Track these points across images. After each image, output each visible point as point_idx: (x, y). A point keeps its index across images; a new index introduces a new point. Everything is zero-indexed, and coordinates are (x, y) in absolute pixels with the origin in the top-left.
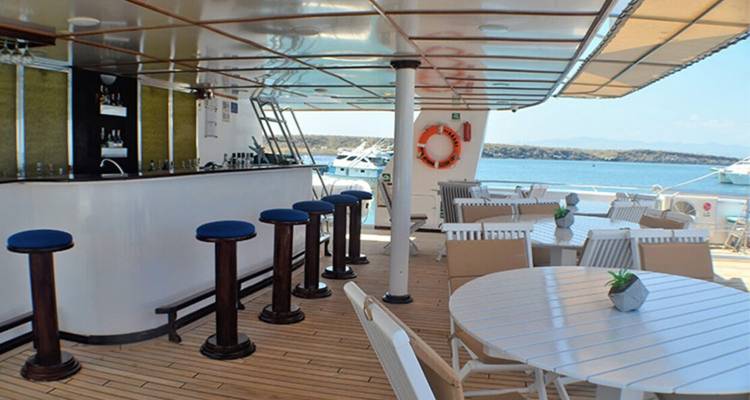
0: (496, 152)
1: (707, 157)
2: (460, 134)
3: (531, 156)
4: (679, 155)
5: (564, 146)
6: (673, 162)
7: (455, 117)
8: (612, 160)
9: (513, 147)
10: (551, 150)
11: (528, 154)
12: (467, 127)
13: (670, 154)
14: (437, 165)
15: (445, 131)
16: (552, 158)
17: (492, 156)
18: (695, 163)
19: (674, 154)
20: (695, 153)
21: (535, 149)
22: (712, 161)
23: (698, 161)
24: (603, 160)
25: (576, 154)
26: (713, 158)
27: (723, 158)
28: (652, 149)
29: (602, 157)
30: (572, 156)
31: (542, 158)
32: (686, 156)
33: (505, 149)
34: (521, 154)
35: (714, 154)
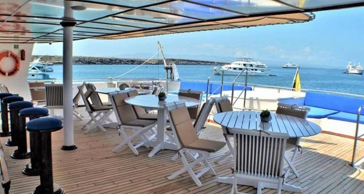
0: (97, 61)
1: (200, 61)
2: (19, 56)
3: (115, 63)
4: (187, 61)
5: (132, 58)
6: (184, 64)
7: (16, 47)
8: (155, 64)
9: (106, 59)
10: (125, 60)
11: (114, 62)
12: (23, 53)
13: (183, 60)
14: (7, 74)
15: (11, 55)
16: (126, 64)
17: (95, 64)
18: (195, 64)
19: (185, 60)
20: (195, 60)
21: (117, 59)
22: (202, 63)
23: (196, 63)
24: (151, 64)
25: (138, 61)
26: (203, 62)
27: (208, 62)
28: (175, 58)
29: (150, 62)
30: (136, 63)
31: (121, 64)
32: (191, 61)
33: (102, 60)
34: (110, 62)
35: (204, 60)
